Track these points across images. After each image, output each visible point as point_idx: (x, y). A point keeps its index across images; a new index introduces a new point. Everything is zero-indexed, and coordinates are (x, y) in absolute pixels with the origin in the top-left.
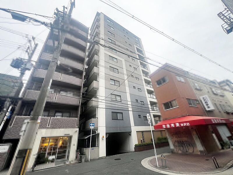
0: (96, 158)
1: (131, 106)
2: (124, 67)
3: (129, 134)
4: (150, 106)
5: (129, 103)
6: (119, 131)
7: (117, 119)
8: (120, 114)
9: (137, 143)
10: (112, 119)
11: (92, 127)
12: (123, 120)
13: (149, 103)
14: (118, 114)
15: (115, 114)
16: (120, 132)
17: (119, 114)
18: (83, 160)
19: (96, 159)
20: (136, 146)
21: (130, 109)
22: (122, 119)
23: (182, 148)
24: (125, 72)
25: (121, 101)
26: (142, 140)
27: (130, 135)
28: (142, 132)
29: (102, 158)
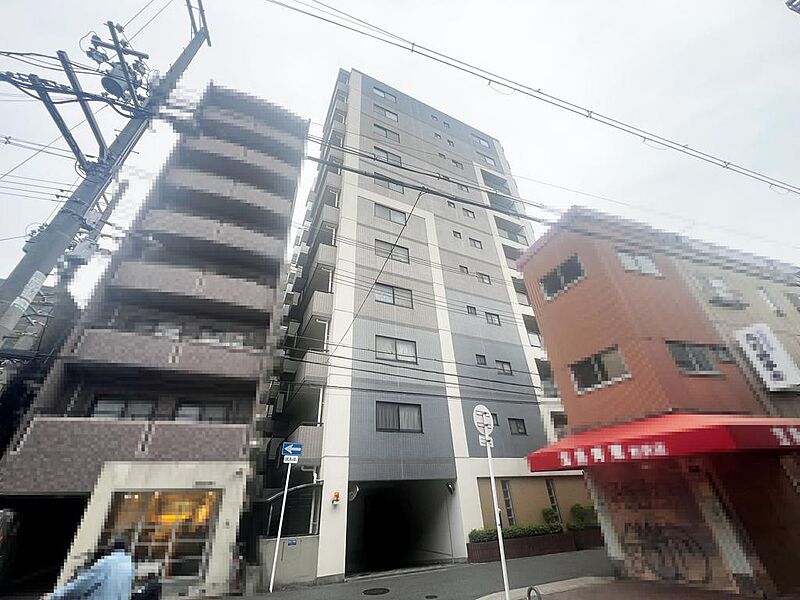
3: (448, 487)
6: (403, 477)
7: (399, 430)
8: (411, 408)
9: (479, 526)
10: (378, 430)
11: (293, 457)
12: (422, 432)
13: (533, 368)
14: (403, 412)
15: (390, 410)
16: (407, 478)
17: (407, 408)
19: (303, 584)
20: (474, 536)
21: (453, 391)
22: (419, 428)
23: (655, 559)
24: (435, 256)
25: (416, 363)
27: (452, 491)
28: (506, 480)
29: (327, 581)
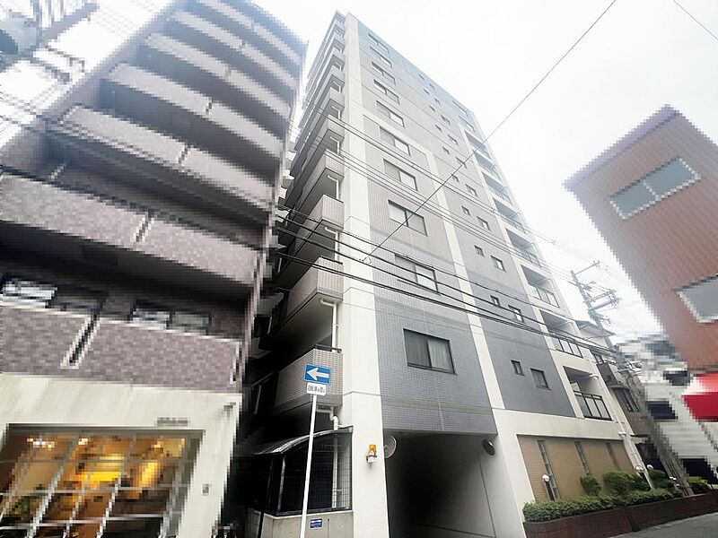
4: (544, 329)
6: (444, 429)
7: (430, 367)
8: (439, 343)
9: (530, 498)
10: (409, 365)
11: (319, 386)
12: (454, 373)
13: (540, 319)
15: (419, 343)
16: (448, 430)
17: (435, 342)
26: (548, 484)
27: (491, 451)
28: (541, 440)
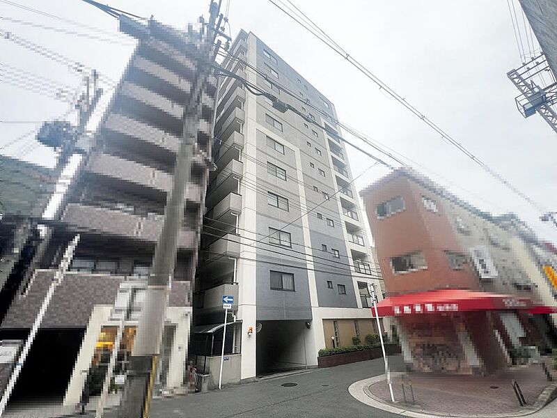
0: (233, 381)
1: (311, 258)
2: (299, 165)
3: (307, 324)
4: (351, 262)
5: (309, 251)
6: (285, 318)
7: (282, 289)
8: (288, 276)
9: (323, 347)
10: (272, 289)
11: (228, 305)
12: (294, 291)
13: (350, 255)
15: (277, 276)
16: (288, 319)
17: (286, 275)
18: (205, 386)
19: (234, 384)
20: (321, 353)
21: (310, 266)
22: (291, 288)
23: (431, 361)
25: (291, 247)
26: (333, 341)
27: (309, 327)
28: (335, 321)
29: (247, 381)
